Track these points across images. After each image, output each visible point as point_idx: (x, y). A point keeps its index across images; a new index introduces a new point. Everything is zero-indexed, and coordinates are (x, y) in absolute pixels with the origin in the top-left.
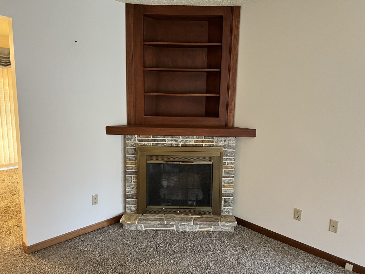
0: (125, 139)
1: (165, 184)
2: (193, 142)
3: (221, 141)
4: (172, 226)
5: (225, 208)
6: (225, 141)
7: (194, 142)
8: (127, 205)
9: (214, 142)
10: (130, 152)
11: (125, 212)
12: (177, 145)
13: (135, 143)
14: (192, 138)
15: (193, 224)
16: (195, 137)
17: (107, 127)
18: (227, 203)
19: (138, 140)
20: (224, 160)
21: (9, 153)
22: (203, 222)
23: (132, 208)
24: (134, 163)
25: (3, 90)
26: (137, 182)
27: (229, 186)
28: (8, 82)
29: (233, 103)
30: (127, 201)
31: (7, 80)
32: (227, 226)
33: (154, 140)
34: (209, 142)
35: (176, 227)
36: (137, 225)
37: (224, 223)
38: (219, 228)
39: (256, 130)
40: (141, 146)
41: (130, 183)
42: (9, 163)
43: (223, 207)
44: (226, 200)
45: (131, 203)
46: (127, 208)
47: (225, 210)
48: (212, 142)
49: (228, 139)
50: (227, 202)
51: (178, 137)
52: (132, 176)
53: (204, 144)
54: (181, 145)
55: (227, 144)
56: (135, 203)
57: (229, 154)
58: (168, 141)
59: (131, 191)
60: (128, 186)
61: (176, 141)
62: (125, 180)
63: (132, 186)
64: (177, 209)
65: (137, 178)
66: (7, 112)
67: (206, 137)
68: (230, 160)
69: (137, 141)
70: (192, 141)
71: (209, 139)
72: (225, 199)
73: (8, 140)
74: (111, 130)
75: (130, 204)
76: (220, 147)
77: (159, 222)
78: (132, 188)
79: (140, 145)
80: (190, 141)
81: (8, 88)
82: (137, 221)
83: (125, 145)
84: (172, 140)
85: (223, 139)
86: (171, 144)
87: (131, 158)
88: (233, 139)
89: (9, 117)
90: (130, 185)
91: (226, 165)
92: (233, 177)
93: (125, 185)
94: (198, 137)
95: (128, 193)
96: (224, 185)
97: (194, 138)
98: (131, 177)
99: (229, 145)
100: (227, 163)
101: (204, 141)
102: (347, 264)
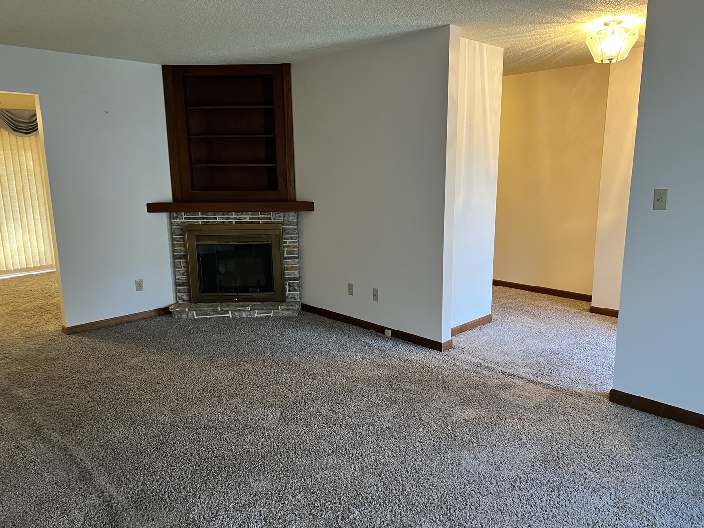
0: (171, 218)
1: (222, 269)
2: (248, 219)
3: (280, 217)
4: (227, 312)
5: (290, 294)
6: (284, 217)
7: (250, 219)
8: (178, 294)
9: (272, 219)
10: (178, 233)
11: (178, 302)
12: (230, 223)
13: (182, 222)
14: (247, 215)
15: (250, 310)
16: (250, 213)
17: (147, 204)
18: (292, 288)
19: (186, 219)
20: (285, 239)
21: (38, 252)
22: (261, 307)
23: (184, 297)
24: (183, 246)
25: (26, 166)
26: (187, 267)
27: (293, 269)
28: (31, 156)
29: (292, 174)
30: (178, 290)
31: (30, 153)
32: (288, 310)
33: (203, 218)
34: (266, 218)
35: (232, 314)
36: (188, 313)
37: (284, 307)
38: (279, 313)
39: (313, 203)
40: (189, 224)
41: (180, 268)
42: (39, 265)
43: (287, 293)
44: (291, 284)
45: (182, 291)
46: (179, 297)
47: (291, 296)
48: (270, 218)
49: (287, 214)
50: (292, 286)
51: (230, 213)
52: (182, 260)
53: (260, 221)
54: (234, 223)
55: (286, 220)
56: (186, 291)
57: (290, 232)
58: (219, 218)
59: (182, 278)
60: (178, 272)
61: (228, 218)
62: (174, 266)
63: (182, 272)
64: (234, 297)
65: (187, 262)
66: (32, 196)
67: (263, 213)
68: (292, 238)
69: (183, 219)
70: (247, 217)
71: (266, 215)
72: (289, 283)
73: (36, 233)
74: (153, 208)
75: (181, 293)
76: (279, 223)
77: (211, 309)
78: (183, 274)
79: (187, 224)
80: (245, 218)
81: (32, 163)
82: (187, 308)
83: (171, 224)
84: (224, 217)
85: (282, 214)
86: (223, 222)
87: (178, 239)
88: (292, 214)
89: (35, 203)
90: (180, 271)
91: (288, 244)
92: (297, 258)
93: (175, 271)
94: (253, 213)
95: (178, 280)
96: (287, 267)
97: (248, 214)
98: (180, 261)
99: (289, 221)
100: (288, 242)
101: (261, 218)
102: (386, 330)
